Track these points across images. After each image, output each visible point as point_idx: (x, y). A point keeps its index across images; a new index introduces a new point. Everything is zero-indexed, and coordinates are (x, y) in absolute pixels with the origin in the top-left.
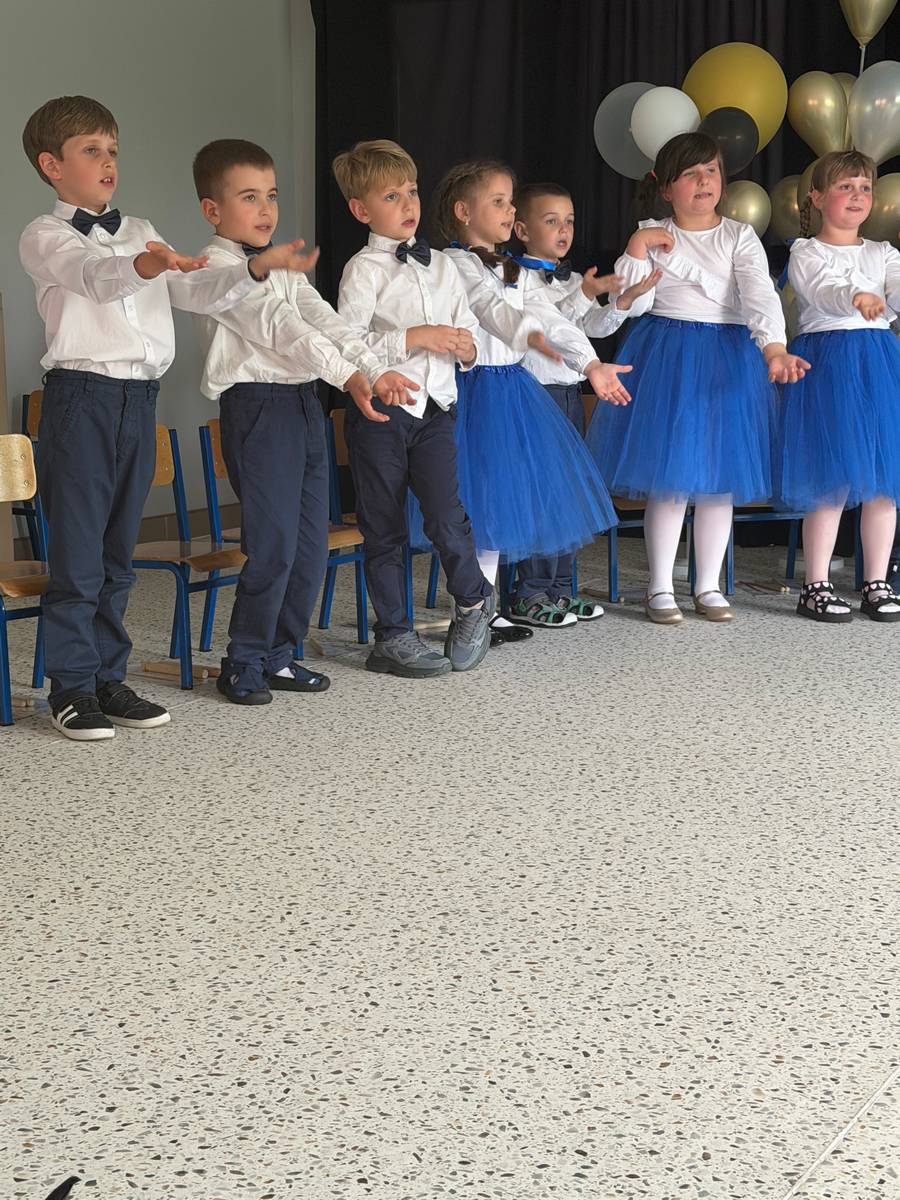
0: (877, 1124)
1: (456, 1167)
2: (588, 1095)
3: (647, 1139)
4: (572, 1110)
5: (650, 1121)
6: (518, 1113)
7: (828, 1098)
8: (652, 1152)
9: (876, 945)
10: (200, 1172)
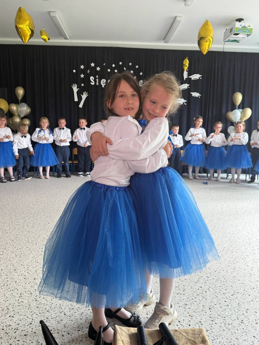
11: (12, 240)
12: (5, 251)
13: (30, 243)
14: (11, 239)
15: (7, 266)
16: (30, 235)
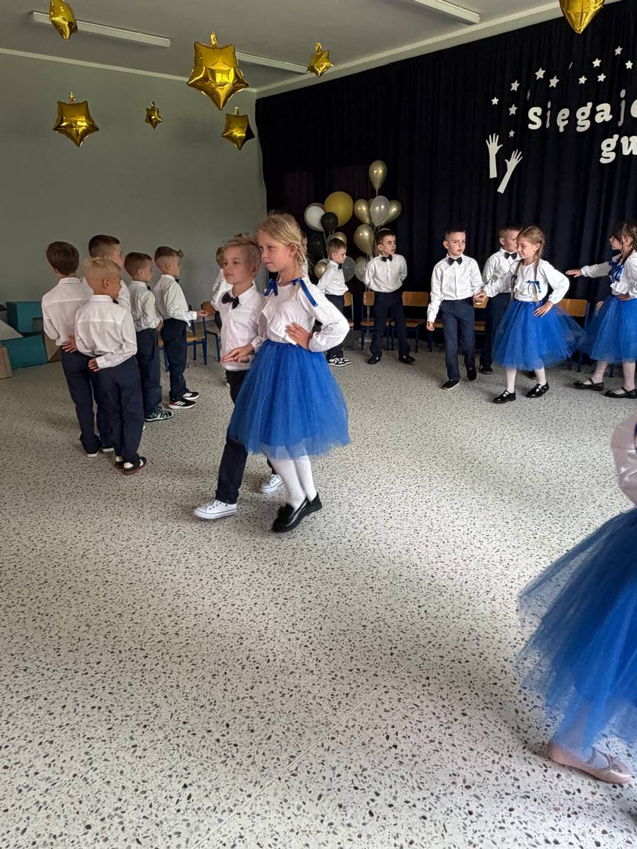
1: (398, 576)
2: (440, 557)
3: (452, 574)
4: (434, 562)
5: (454, 568)
6: (419, 560)
8: (452, 579)
10: (333, 569)
11: (506, 520)
12: (485, 542)
13: (537, 539)
14: (505, 517)
15: (478, 578)
16: (543, 521)
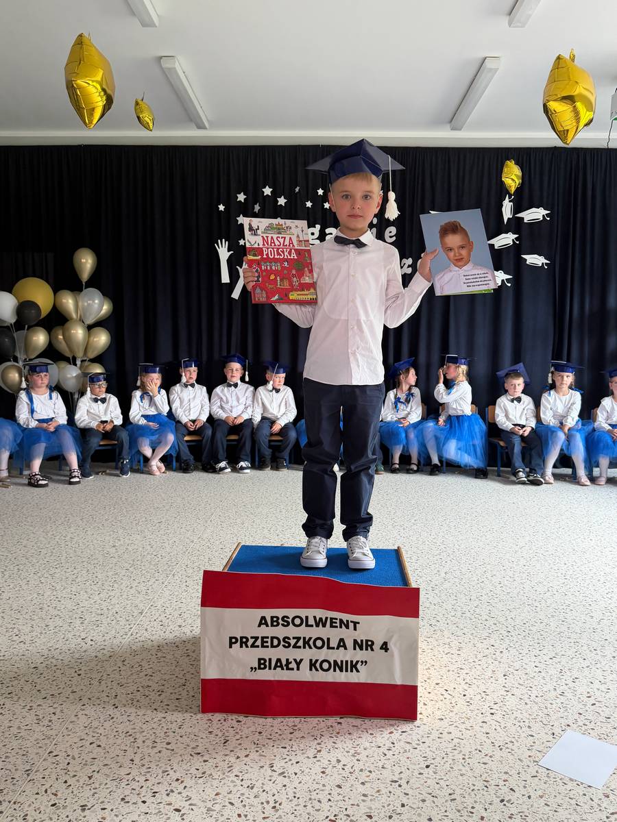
0: (70, 733)
7: (50, 724)
9: (80, 639)
13: (82, 676)
